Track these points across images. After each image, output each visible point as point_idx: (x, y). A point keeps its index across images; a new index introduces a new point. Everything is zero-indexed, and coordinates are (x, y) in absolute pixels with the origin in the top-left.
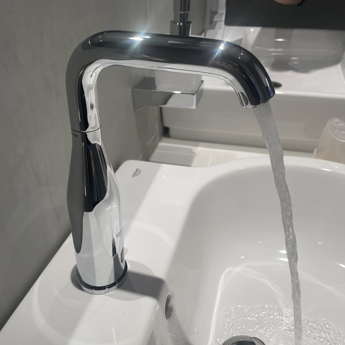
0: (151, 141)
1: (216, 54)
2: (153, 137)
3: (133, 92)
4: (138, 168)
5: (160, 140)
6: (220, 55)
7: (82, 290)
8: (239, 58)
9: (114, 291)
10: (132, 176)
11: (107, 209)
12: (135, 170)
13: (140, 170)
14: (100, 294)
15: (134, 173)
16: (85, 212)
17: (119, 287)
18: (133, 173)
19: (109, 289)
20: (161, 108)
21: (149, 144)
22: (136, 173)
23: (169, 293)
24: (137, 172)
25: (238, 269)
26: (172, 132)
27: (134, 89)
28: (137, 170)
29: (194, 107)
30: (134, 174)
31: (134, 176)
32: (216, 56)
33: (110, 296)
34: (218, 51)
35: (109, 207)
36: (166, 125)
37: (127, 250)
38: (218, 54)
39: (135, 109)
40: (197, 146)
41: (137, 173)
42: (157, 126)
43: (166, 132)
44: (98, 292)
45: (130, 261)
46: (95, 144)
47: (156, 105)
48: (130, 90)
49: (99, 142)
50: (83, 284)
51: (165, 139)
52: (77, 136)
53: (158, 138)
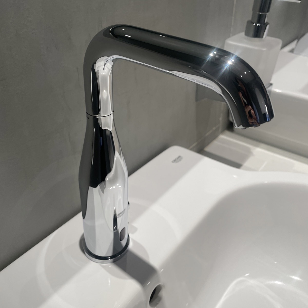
0: (211, 131)
1: (224, 68)
2: (214, 128)
5: (222, 132)
6: (228, 69)
8: (241, 76)
10: (172, 162)
11: (111, 189)
13: (182, 158)
17: (114, 262)
18: (174, 159)
21: (207, 134)
23: (160, 284)
28: (180, 157)
32: (225, 70)
33: (104, 267)
35: (113, 187)
38: (227, 68)
40: (257, 146)
41: (178, 159)
46: (105, 130)
49: (110, 128)
51: (228, 133)
52: (88, 118)
53: (220, 130)
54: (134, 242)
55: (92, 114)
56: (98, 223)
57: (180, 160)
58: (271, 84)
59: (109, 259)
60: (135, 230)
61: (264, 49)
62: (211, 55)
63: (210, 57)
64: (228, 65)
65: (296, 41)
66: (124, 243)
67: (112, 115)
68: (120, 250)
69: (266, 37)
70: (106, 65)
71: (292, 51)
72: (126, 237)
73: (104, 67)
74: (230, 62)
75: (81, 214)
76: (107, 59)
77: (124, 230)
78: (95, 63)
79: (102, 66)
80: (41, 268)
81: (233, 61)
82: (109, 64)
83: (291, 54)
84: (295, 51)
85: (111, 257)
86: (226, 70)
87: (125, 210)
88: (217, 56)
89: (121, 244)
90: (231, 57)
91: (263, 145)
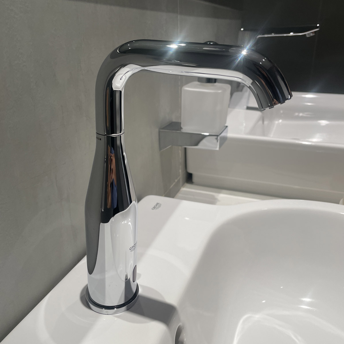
0: (174, 183)
2: (176, 181)
3: (159, 132)
4: (158, 202)
5: (183, 185)
7: (90, 308)
9: (123, 313)
10: (152, 209)
12: (155, 204)
13: (161, 205)
14: (108, 314)
15: (155, 206)
16: (101, 223)
17: (128, 309)
18: (153, 206)
19: (118, 309)
20: (185, 149)
21: (171, 187)
22: (156, 206)
23: (180, 324)
24: (158, 206)
25: (257, 317)
26: (195, 179)
27: (161, 130)
28: (157, 204)
29: (218, 149)
30: (154, 208)
31: (154, 209)
33: (118, 317)
34: (240, 56)
36: (190, 171)
37: (140, 275)
39: (160, 149)
42: (180, 171)
43: (189, 178)
44: (107, 312)
45: (142, 286)
47: (181, 146)
48: (157, 130)
50: (91, 302)
51: (188, 185)
52: (100, 139)
53: (181, 182)
57: (160, 206)
58: (227, 127)
64: (242, 55)
77: (135, 268)
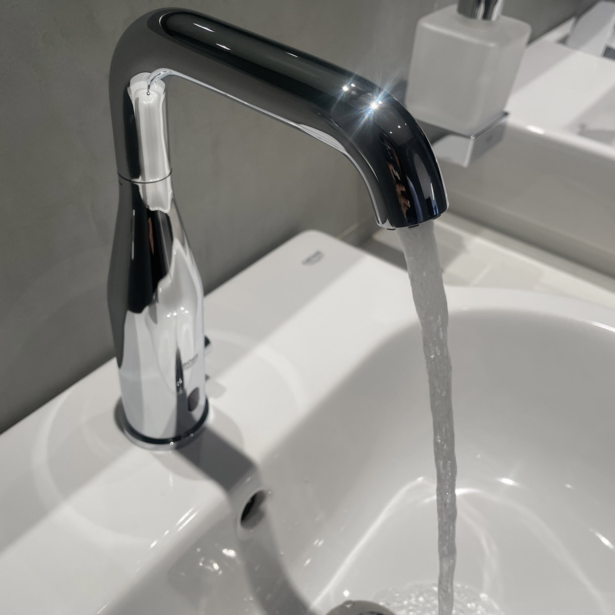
1: (364, 117)
6: (371, 119)
11: (168, 316)
15: (309, 259)
16: (128, 311)
22: (312, 258)
23: (262, 489)
28: (317, 253)
31: (307, 263)
32: (365, 122)
33: (158, 457)
35: (172, 312)
38: (369, 118)
40: (476, 233)
41: (316, 257)
46: (156, 212)
49: (166, 209)
52: (121, 184)
54: (218, 412)
55: (128, 177)
56: (147, 376)
57: (319, 260)
58: (506, 114)
59: (172, 443)
60: (221, 391)
61: (492, 45)
62: (345, 89)
63: (343, 93)
65: (571, 22)
66: (197, 414)
67: (169, 179)
68: (190, 426)
69: (498, 18)
70: (150, 88)
71: (563, 41)
72: (202, 403)
73: (148, 90)
74: (375, 105)
75: (114, 361)
76: (149, 77)
77: (196, 391)
78: (129, 85)
79: (144, 89)
80: (40, 456)
81: (380, 102)
82: (157, 85)
83: (562, 47)
84: (570, 41)
85: (175, 439)
86: (368, 121)
87: (197, 356)
88: (353, 93)
89: (191, 418)
90: (377, 96)
91: (487, 232)
